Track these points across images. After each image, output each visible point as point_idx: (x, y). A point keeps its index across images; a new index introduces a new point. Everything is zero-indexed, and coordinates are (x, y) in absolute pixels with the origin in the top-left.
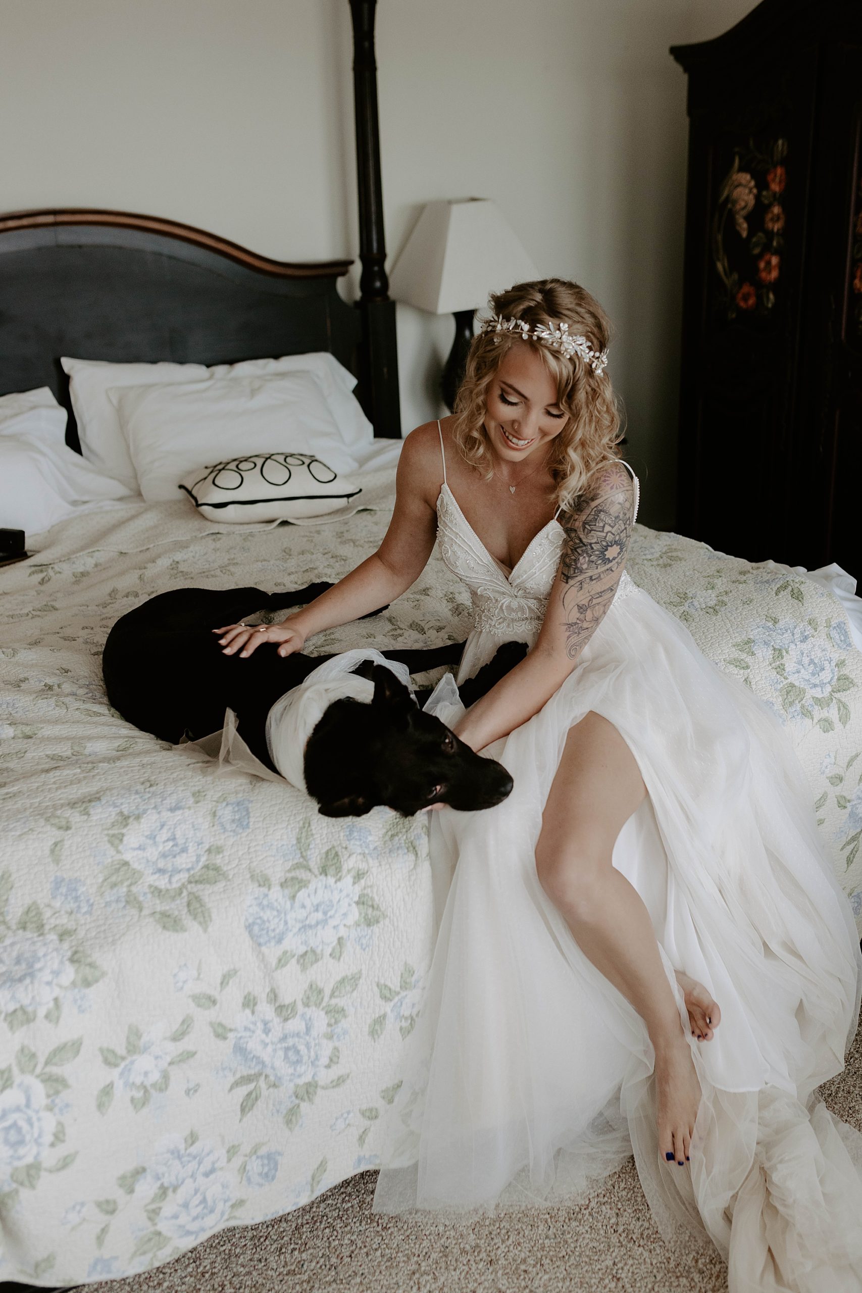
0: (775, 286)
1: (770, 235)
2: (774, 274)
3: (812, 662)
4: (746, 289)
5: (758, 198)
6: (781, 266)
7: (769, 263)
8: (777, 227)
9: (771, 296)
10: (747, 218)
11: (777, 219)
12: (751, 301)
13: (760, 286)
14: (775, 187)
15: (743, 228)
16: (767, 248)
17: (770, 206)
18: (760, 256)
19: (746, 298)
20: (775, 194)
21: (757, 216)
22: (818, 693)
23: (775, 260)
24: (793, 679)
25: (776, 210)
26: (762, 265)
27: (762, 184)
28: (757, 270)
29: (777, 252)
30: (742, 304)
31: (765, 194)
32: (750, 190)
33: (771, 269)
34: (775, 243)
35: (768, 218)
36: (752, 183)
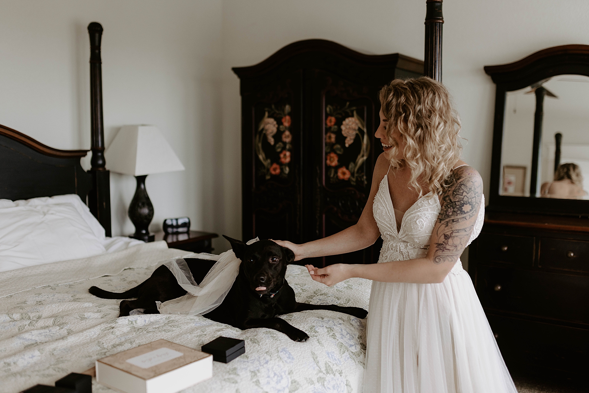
1: (285, 143)
2: (288, 160)
4: (275, 166)
5: (278, 129)
6: (291, 156)
7: (285, 155)
8: (288, 140)
9: (287, 169)
10: (274, 137)
11: (288, 137)
12: (278, 171)
13: (281, 164)
14: (286, 124)
15: (272, 141)
16: (284, 149)
17: (283, 132)
18: (281, 152)
19: (275, 170)
20: (286, 127)
21: (278, 136)
23: (288, 154)
25: (287, 133)
26: (282, 156)
27: (279, 122)
28: (279, 158)
29: (289, 150)
30: (273, 173)
31: (281, 127)
32: (274, 125)
33: (286, 157)
34: (288, 147)
35: (283, 136)
36: (275, 123)
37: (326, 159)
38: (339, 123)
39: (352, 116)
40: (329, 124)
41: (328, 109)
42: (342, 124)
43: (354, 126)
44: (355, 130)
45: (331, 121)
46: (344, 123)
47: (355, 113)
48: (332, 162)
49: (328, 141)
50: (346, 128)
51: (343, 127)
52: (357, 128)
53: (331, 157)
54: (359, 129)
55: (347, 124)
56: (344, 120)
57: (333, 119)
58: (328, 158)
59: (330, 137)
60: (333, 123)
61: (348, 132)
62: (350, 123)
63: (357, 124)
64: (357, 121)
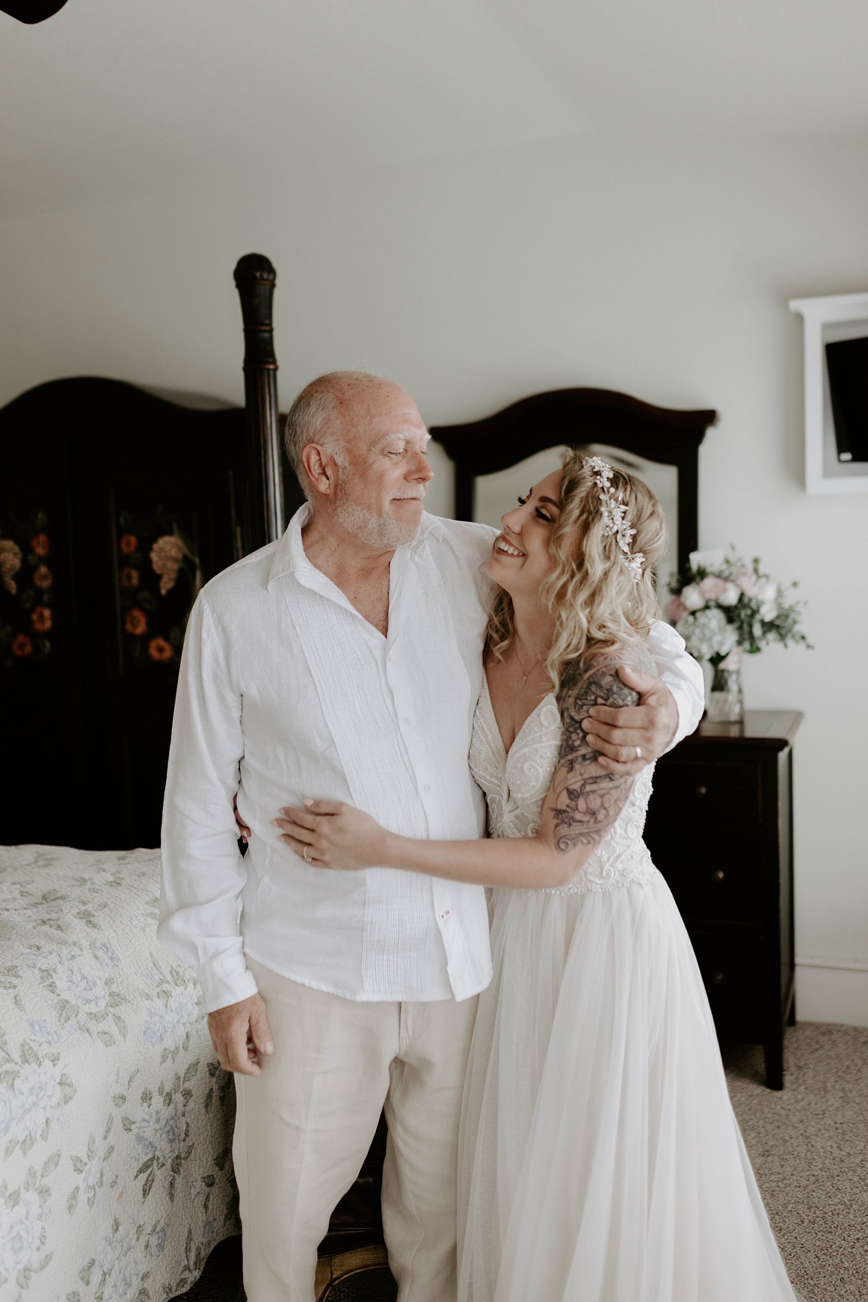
0: (49, 635)
1: (40, 591)
2: (48, 624)
3: (84, 978)
4: (21, 638)
6: (54, 618)
7: (41, 616)
8: (45, 584)
9: (48, 644)
10: (16, 578)
11: (44, 577)
12: (28, 649)
13: (35, 636)
15: (13, 587)
16: (38, 602)
17: (35, 568)
18: (32, 610)
19: (22, 647)
20: (39, 557)
21: (25, 575)
22: (92, 1008)
23: (47, 613)
24: (65, 995)
25: (43, 570)
26: (35, 617)
28: (30, 622)
29: (48, 605)
30: (19, 653)
33: (44, 620)
34: (46, 598)
35: (36, 577)
37: (124, 622)
38: (146, 547)
39: (170, 533)
40: (125, 549)
41: (122, 520)
42: (150, 549)
43: (174, 553)
44: (175, 560)
45: (128, 543)
46: (156, 547)
47: (175, 527)
48: (135, 625)
49: (125, 583)
50: (160, 557)
51: (154, 556)
52: (180, 556)
53: (133, 617)
54: (185, 559)
55: (161, 550)
56: (155, 540)
57: (133, 540)
58: (128, 618)
59: (129, 577)
60: (132, 548)
61: (164, 566)
62: (168, 547)
63: (180, 549)
64: (181, 543)
